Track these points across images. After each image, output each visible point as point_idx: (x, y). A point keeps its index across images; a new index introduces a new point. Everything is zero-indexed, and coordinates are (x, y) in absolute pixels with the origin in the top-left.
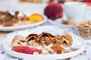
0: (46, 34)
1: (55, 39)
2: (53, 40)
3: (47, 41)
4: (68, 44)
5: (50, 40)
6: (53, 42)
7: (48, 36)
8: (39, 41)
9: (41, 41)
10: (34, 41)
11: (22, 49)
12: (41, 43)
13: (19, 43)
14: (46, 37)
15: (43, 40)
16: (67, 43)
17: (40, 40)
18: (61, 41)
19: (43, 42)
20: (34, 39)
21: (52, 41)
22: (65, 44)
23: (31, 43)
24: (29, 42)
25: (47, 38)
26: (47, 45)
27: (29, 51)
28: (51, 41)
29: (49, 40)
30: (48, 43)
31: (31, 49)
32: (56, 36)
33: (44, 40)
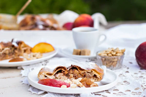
0: (74, 66)
1: (84, 73)
2: (83, 73)
3: (76, 75)
4: (98, 78)
5: (79, 73)
6: (83, 76)
7: (77, 70)
8: (67, 75)
9: (70, 75)
10: (62, 74)
11: (49, 82)
12: (70, 77)
13: (46, 77)
14: (74, 70)
15: (71, 74)
16: (98, 77)
17: (68, 73)
18: (91, 74)
19: (72, 75)
20: (62, 72)
21: (82, 74)
22: (95, 78)
23: (59, 76)
24: (56, 75)
25: (76, 71)
26: (76, 79)
27: (57, 84)
28: (81, 74)
30: (77, 76)
31: (58, 82)
32: (86, 70)
33: (73, 74)
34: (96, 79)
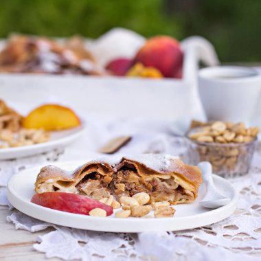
0: (129, 162)
1: (153, 181)
2: (149, 182)
3: (133, 186)
4: (188, 195)
5: (140, 182)
6: (149, 189)
7: (135, 171)
8: (109, 185)
9: (117, 185)
10: (97, 182)
12: (116, 191)
13: (56, 189)
14: (129, 174)
15: (121, 182)
16: (188, 192)
17: (112, 182)
18: (170, 185)
19: (122, 187)
20: (96, 179)
21: (146, 184)
22: (180, 196)
23: (88, 189)
24: (82, 185)
25: (132, 175)
26: (131, 196)
27: (79, 207)
28: (144, 184)
29: (138, 183)
30: (134, 190)
33: (124, 183)
34: (183, 197)
